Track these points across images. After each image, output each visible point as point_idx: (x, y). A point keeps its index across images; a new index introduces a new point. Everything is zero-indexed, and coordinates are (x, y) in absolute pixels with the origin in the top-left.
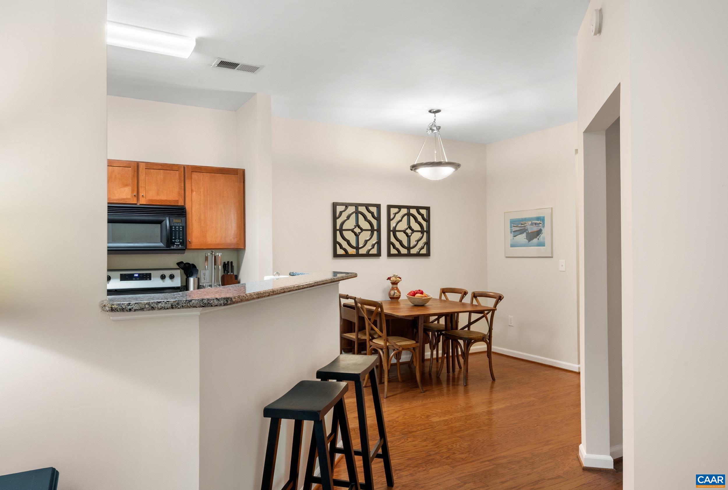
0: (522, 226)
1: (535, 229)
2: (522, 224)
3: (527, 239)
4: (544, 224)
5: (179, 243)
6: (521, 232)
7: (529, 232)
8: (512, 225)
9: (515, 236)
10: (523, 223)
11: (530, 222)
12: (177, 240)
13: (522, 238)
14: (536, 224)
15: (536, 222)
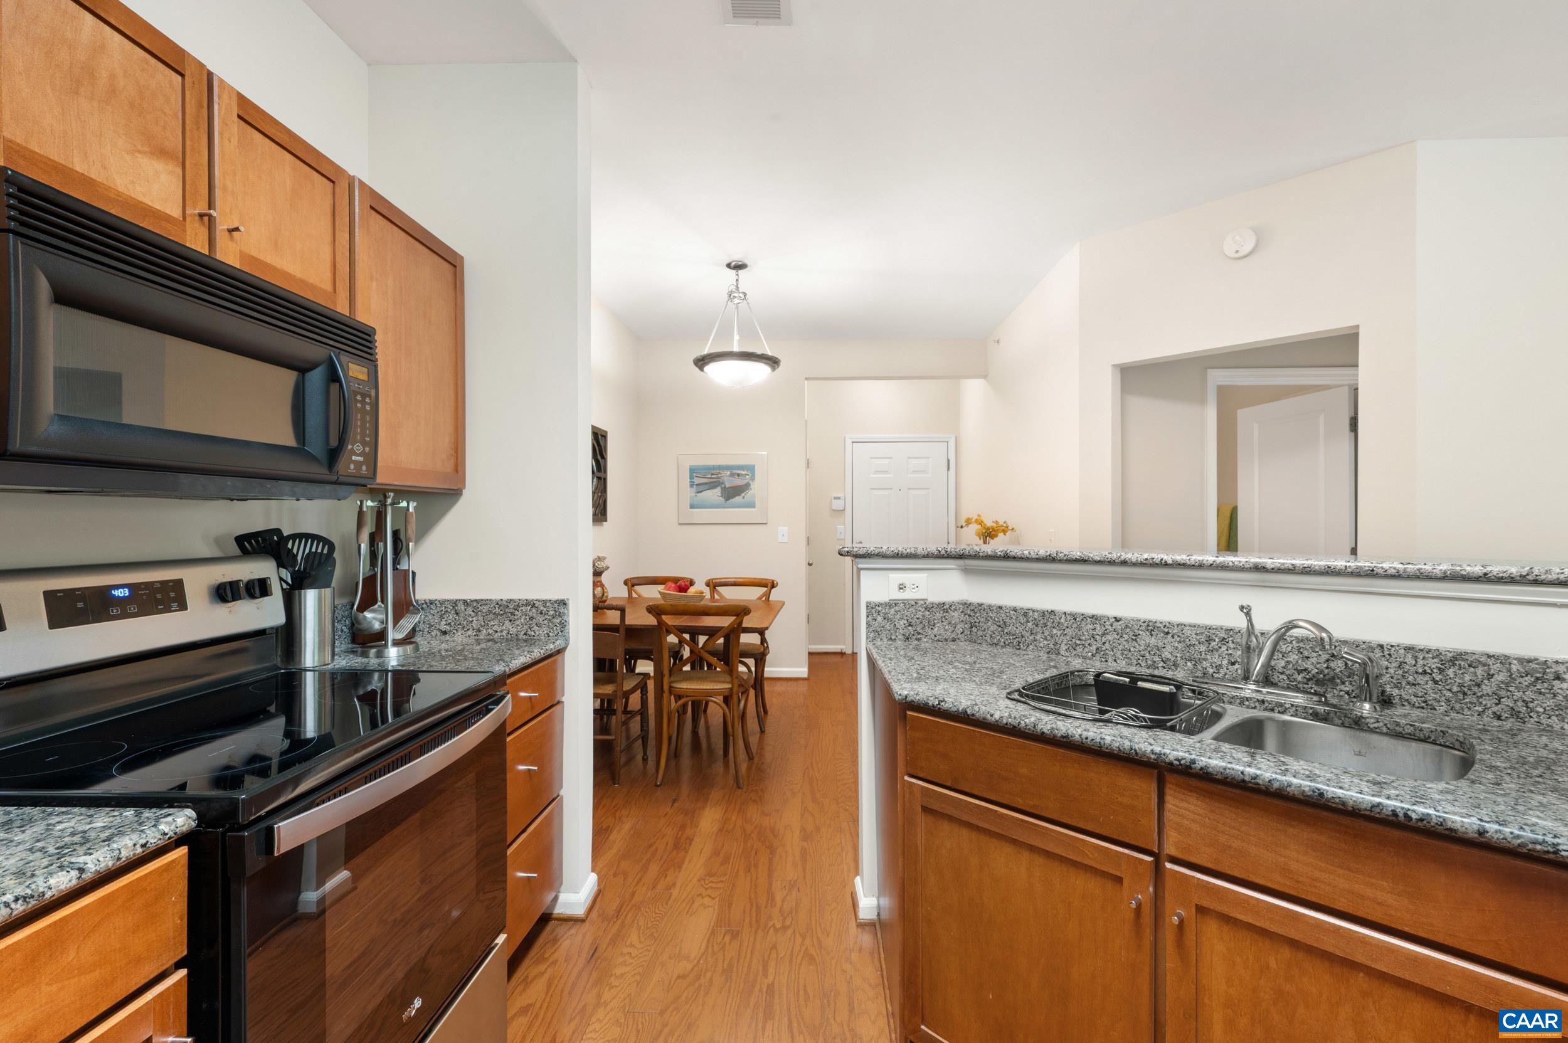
0: (712, 476)
1: (738, 482)
2: (713, 474)
3: (722, 496)
4: (753, 475)
5: (361, 459)
6: (712, 485)
7: (727, 486)
8: (695, 474)
9: (698, 492)
10: (715, 472)
11: (730, 472)
12: (358, 448)
13: (714, 495)
14: (738, 475)
15: (739, 472)
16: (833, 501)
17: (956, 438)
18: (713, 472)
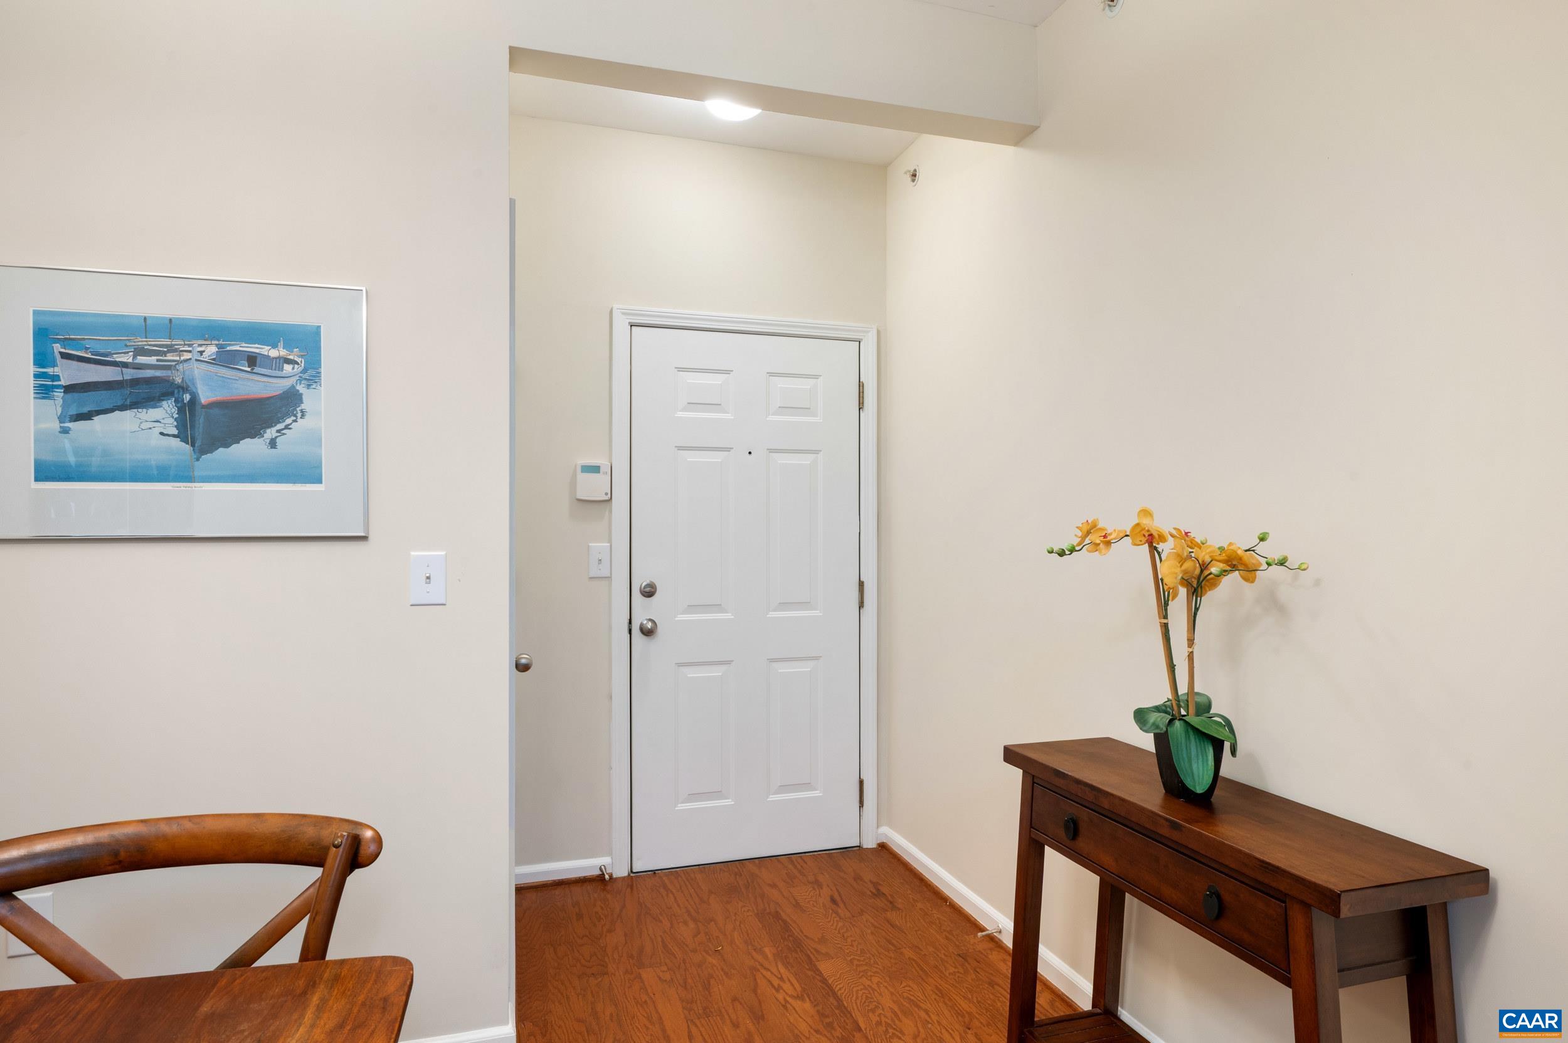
0: (141, 359)
1: (249, 385)
2: (140, 351)
7: (205, 396)
8: (58, 349)
10: (151, 343)
11: (214, 349)
14: (252, 360)
15: (254, 348)
16: (582, 477)
17: (879, 332)
18: (141, 342)
